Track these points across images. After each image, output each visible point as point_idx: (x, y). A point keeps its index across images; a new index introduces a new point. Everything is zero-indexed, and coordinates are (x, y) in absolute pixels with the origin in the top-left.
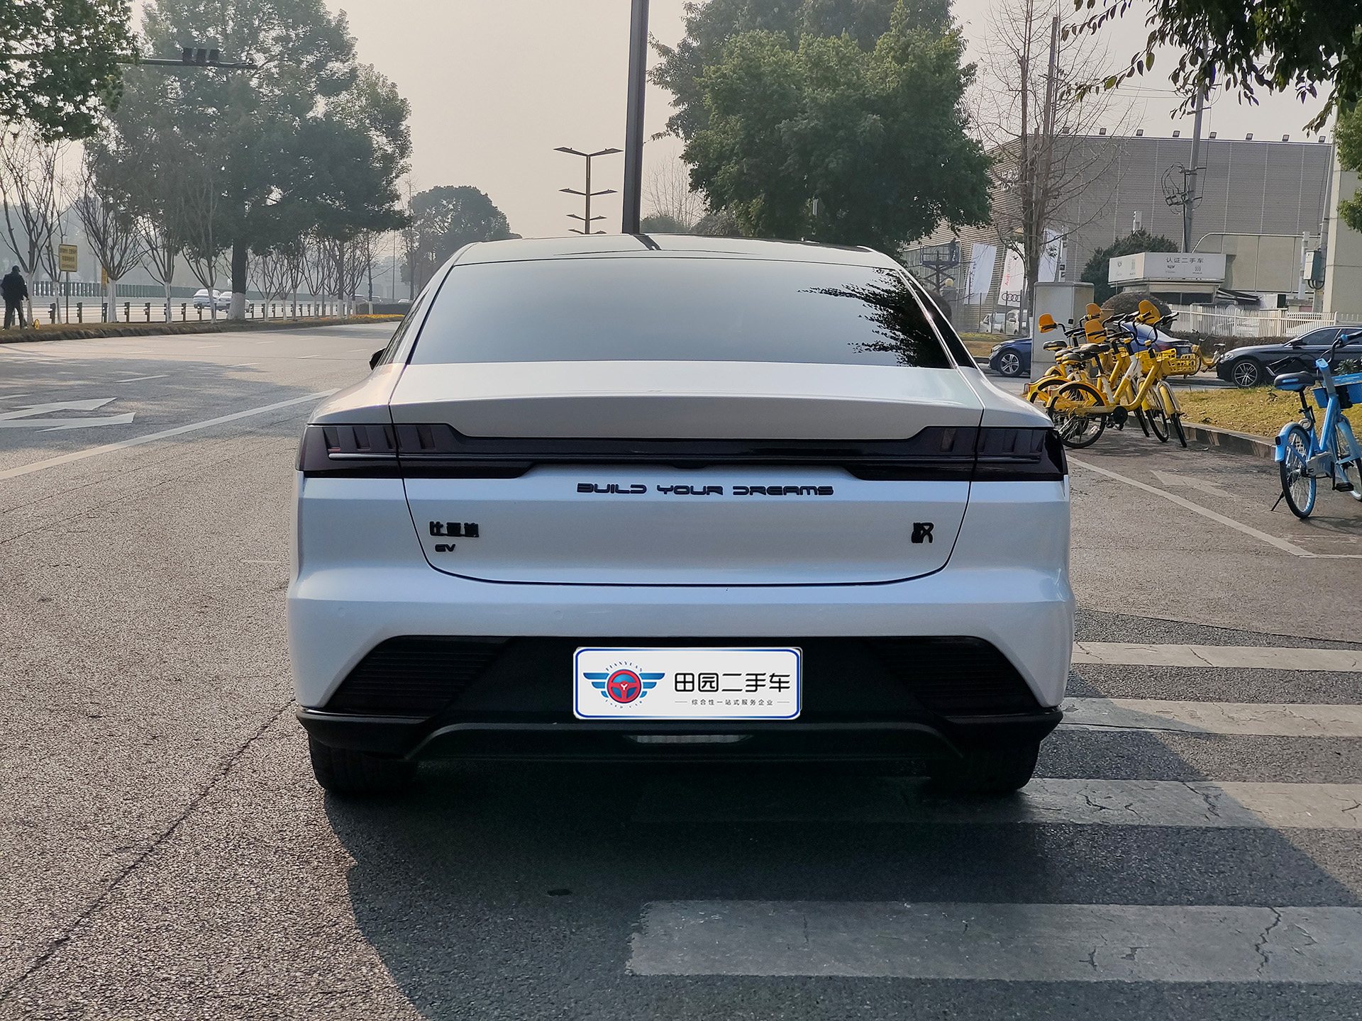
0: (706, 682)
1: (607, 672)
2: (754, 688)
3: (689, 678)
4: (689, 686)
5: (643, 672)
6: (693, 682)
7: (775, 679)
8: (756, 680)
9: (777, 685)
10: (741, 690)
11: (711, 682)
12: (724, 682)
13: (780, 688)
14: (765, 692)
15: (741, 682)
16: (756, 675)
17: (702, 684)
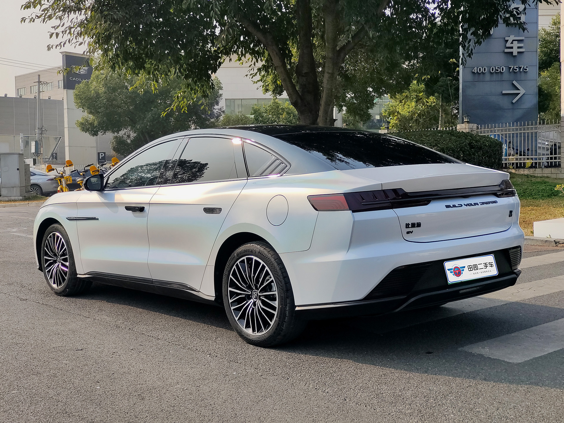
0: (475, 267)
1: (452, 268)
2: (486, 267)
3: (471, 267)
4: (471, 269)
5: (460, 266)
6: (472, 268)
7: (490, 264)
8: (486, 265)
9: (491, 265)
10: (483, 268)
11: (476, 267)
12: (479, 267)
13: (492, 266)
14: (489, 268)
15: (482, 266)
16: (485, 263)
17: (474, 268)
